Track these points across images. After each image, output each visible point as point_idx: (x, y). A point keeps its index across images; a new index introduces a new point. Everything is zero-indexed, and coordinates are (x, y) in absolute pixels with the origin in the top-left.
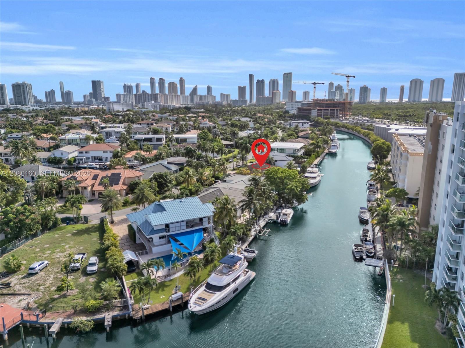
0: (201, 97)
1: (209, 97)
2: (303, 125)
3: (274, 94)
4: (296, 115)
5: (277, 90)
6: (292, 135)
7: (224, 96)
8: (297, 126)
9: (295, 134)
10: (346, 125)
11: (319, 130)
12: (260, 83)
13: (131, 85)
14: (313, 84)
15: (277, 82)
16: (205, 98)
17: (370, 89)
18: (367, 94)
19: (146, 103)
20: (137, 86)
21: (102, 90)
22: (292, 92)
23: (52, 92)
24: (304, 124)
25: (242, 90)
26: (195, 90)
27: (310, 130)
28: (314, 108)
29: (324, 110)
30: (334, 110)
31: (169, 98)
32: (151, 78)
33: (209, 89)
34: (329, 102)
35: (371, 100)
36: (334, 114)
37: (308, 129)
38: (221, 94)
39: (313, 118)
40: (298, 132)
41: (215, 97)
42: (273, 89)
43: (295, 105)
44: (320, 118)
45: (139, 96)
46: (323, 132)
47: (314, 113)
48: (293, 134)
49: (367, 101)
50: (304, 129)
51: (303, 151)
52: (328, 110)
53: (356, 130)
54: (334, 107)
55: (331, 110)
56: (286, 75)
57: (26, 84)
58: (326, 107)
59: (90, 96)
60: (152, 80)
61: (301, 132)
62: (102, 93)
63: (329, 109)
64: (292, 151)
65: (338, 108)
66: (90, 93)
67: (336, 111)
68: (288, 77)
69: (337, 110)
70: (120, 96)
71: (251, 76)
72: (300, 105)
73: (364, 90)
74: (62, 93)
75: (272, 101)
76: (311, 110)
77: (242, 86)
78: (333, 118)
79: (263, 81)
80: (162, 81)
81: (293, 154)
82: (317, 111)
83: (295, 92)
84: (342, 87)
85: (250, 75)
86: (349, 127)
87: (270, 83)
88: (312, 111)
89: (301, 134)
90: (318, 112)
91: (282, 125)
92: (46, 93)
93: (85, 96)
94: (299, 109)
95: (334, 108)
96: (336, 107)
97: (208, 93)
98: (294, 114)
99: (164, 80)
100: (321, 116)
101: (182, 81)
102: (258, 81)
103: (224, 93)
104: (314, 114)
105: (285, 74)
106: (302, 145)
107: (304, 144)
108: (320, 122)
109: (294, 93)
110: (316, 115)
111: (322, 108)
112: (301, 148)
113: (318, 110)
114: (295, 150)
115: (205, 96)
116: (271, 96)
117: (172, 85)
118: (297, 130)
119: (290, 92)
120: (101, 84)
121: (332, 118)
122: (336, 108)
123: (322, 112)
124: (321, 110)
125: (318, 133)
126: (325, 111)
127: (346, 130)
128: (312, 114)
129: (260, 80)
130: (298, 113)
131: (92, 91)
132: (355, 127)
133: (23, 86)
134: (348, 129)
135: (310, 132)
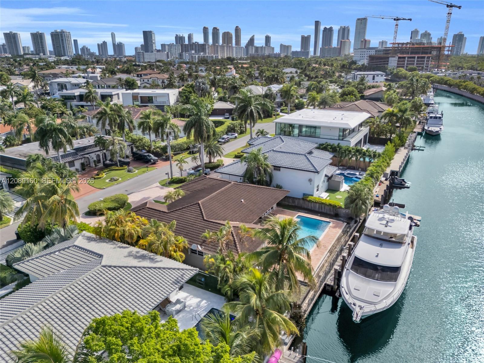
0: (257, 48)
1: (266, 49)
2: (374, 79)
3: (342, 44)
4: (366, 66)
5: (348, 39)
6: (350, 93)
7: (284, 48)
8: (362, 79)
9: (356, 92)
10: (446, 79)
11: (402, 86)
12: (327, 31)
13: (184, 36)
14: (395, 19)
15: (349, 30)
16: (262, 50)
17: (466, 38)
18: (462, 44)
19: (184, 53)
20: (190, 37)
21: (153, 41)
22: (366, 41)
23: (105, 43)
24: (376, 77)
25: (305, 40)
26: (252, 41)
27: (385, 86)
28: (394, 56)
29: (408, 57)
30: (424, 57)
31: (219, 49)
32: (204, 27)
33: (268, 39)
34: (416, 46)
35: (465, 52)
36: (423, 64)
37: (383, 84)
38: (281, 45)
39: (390, 70)
40: (365, 89)
41: (273, 48)
42: (343, 38)
43: (366, 53)
44: (401, 69)
45: (185, 47)
46: (408, 88)
47: (393, 62)
48: (353, 91)
49: (461, 53)
50: (375, 84)
51: (365, 130)
52: (414, 57)
53: (466, 86)
54: (423, 53)
55: (418, 57)
56: (359, 21)
57: (64, 32)
58: (412, 53)
59: (141, 48)
60: (205, 30)
61: (370, 88)
62: (154, 45)
63: (416, 56)
64: (337, 134)
65: (430, 55)
66: (141, 45)
67: (426, 60)
68: (362, 23)
69: (428, 58)
70: (165, 47)
71: (317, 24)
72: (373, 53)
73: (459, 38)
74: (114, 45)
75: (340, 53)
76: (388, 58)
77: (306, 36)
78: (422, 69)
79: (331, 29)
80: (216, 31)
81: (336, 143)
82: (397, 59)
83: (370, 41)
84: (430, 35)
85: (316, 21)
86: (452, 83)
87: (339, 31)
88: (390, 59)
89: (367, 93)
90: (398, 61)
91: (342, 79)
92: (98, 45)
93: (136, 49)
94: (371, 58)
95: (423, 55)
96: (426, 53)
97: (266, 44)
98: (363, 65)
99: (218, 30)
100: (403, 67)
101: (237, 30)
102: (325, 28)
103: (284, 44)
104: (392, 64)
105: (358, 19)
106: (364, 116)
107: (369, 115)
108: (401, 75)
109: (367, 42)
110: (396, 65)
111: (405, 56)
112: (361, 125)
113: (399, 58)
114: (344, 130)
115: (262, 47)
116: (339, 47)
117: (227, 36)
118: (363, 84)
119: (362, 41)
120: (153, 35)
121: (419, 70)
122: (426, 56)
123: (404, 61)
124: (404, 58)
125: (400, 90)
126: (410, 60)
127: (445, 87)
128: (389, 64)
129: (328, 27)
130: (369, 64)
131: (143, 43)
132: (464, 82)
133: (61, 35)
134: (450, 85)
135: (384, 89)
